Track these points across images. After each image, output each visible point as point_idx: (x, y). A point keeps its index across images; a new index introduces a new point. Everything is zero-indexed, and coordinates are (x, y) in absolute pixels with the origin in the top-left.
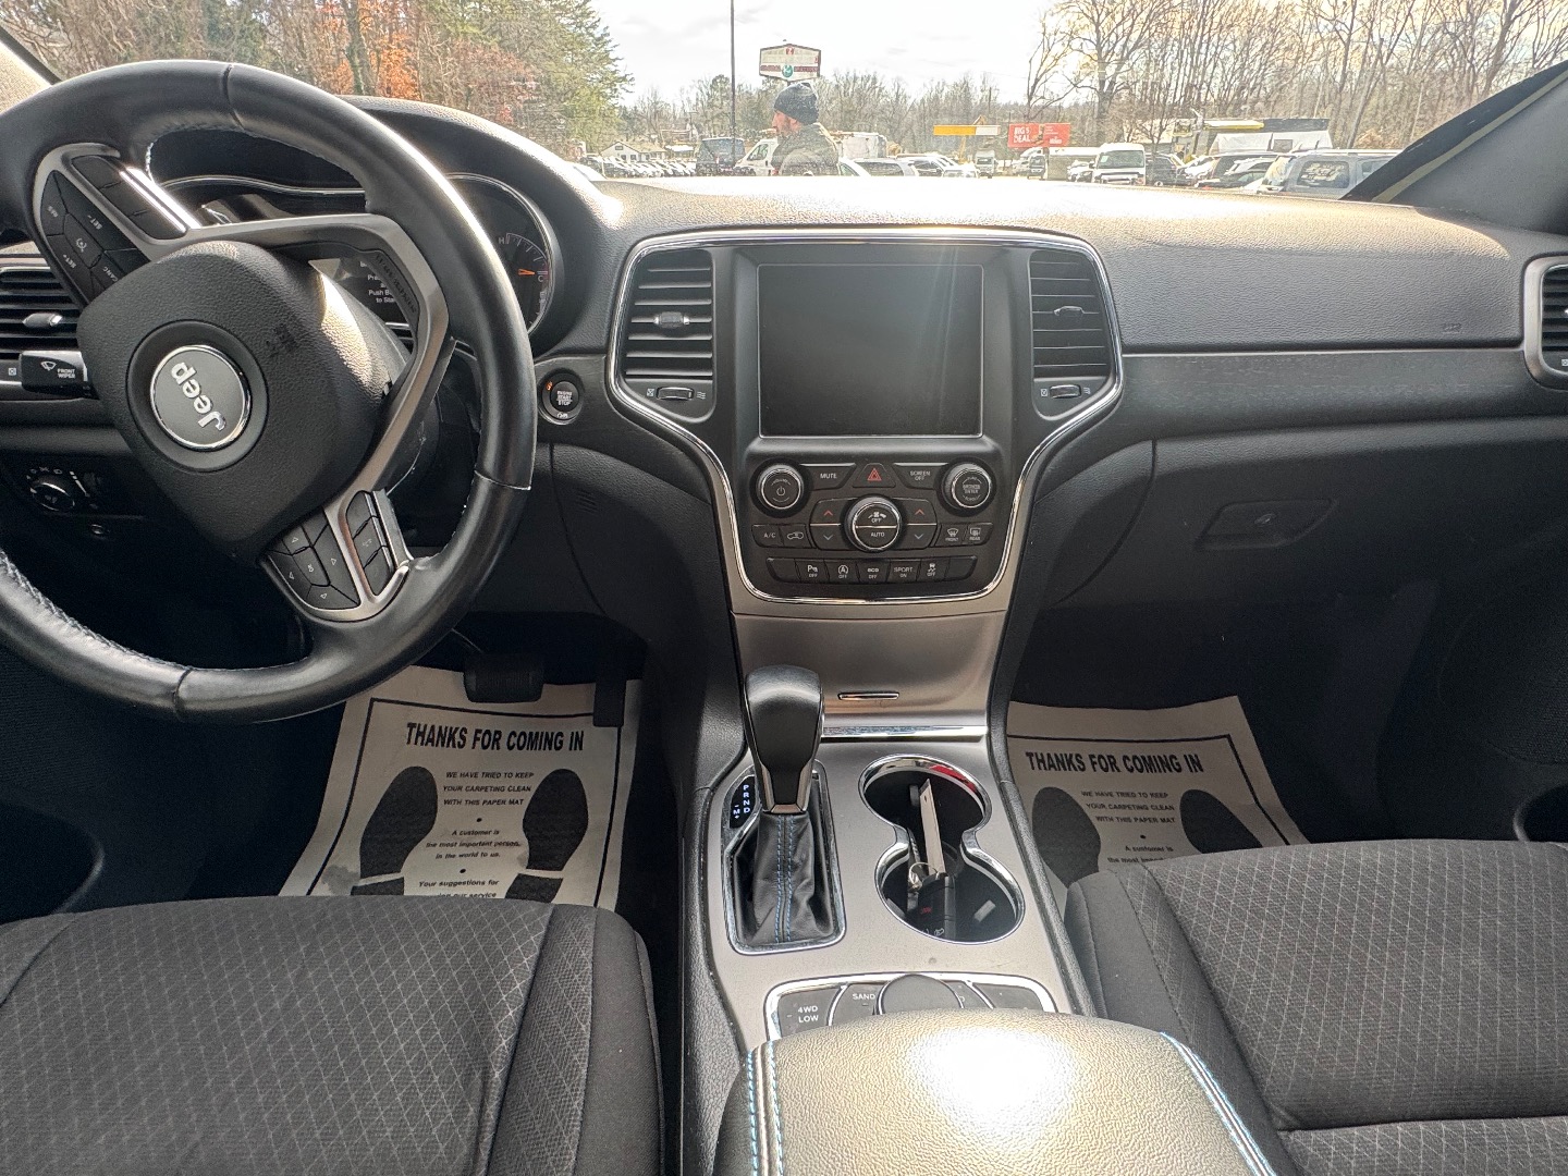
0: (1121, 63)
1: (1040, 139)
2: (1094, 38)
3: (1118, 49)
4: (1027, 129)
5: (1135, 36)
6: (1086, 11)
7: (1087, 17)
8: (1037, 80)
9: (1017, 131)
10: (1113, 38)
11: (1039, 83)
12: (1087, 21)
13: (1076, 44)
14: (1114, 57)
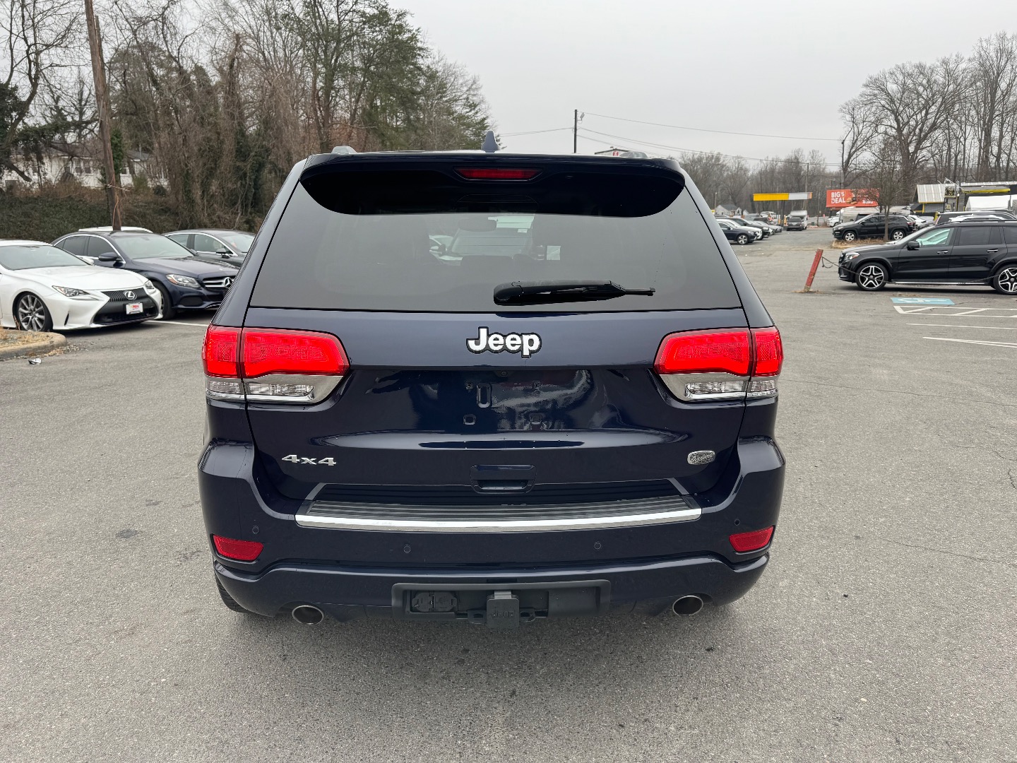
0: (920, 142)
1: (853, 201)
2: (895, 125)
3: (917, 130)
4: (843, 193)
5: (931, 121)
6: (887, 106)
7: (887, 109)
8: (850, 156)
9: (833, 195)
10: (912, 123)
11: (852, 158)
12: (889, 113)
13: (881, 129)
14: (914, 138)
